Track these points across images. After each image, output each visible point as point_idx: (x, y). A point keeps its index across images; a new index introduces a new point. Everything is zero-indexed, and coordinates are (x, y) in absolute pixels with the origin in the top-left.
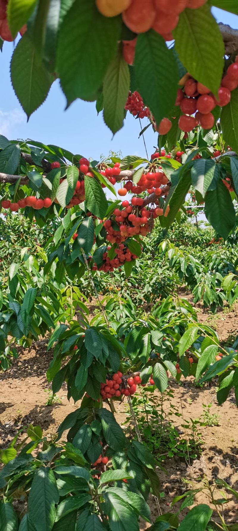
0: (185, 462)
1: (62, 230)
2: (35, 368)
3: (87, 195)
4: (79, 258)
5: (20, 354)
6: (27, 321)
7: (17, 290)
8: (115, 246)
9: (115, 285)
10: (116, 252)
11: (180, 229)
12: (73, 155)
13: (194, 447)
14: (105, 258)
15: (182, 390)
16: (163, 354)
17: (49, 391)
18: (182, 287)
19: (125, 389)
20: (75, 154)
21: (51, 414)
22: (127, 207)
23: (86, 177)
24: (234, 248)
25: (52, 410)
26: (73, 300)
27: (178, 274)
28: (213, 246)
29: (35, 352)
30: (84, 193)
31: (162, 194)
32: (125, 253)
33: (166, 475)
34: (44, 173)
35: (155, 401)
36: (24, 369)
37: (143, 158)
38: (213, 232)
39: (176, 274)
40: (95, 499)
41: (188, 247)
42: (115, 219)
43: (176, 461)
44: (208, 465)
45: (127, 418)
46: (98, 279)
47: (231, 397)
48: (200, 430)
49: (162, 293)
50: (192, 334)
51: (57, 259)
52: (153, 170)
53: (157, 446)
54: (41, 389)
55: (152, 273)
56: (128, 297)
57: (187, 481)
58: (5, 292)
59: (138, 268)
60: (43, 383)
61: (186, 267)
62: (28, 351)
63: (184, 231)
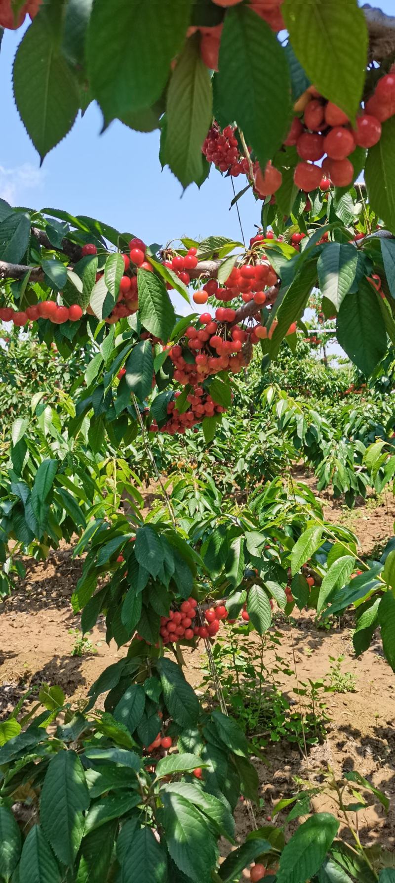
0: (298, 750)
1: (100, 361)
2: (54, 595)
3: (142, 301)
4: (129, 410)
5: (29, 572)
6: (42, 515)
7: (25, 463)
8: (188, 389)
9: (187, 459)
10: (189, 400)
11: (298, 367)
12: (119, 234)
13: (313, 726)
14: (172, 410)
15: (295, 633)
16: (264, 571)
17: (76, 632)
18: (298, 464)
19: (200, 626)
20: (121, 232)
21: (80, 670)
22: (208, 324)
23: (140, 271)
24: (385, 401)
25: (81, 664)
26: (117, 481)
27: (292, 443)
28: (351, 397)
29: (55, 569)
30: (136, 298)
31: (266, 303)
32: (204, 403)
33: (267, 772)
34: (69, 263)
35: (251, 651)
36: (35, 596)
37: (235, 241)
38: (353, 374)
39: (290, 443)
40: (148, 803)
41: (310, 398)
42: (187, 344)
43: (284, 749)
44: (336, 756)
45: (205, 678)
46: (160, 448)
47: (377, 645)
48: (323, 698)
49: (266, 473)
50: (312, 538)
51: (91, 412)
52: (251, 261)
53: (253, 725)
54: (64, 630)
55: (250, 440)
56: (209, 478)
57: (301, 780)
58: (5, 466)
59: (225, 431)
60: (66, 619)
61: (306, 430)
62: (43, 567)
63: (304, 372)
